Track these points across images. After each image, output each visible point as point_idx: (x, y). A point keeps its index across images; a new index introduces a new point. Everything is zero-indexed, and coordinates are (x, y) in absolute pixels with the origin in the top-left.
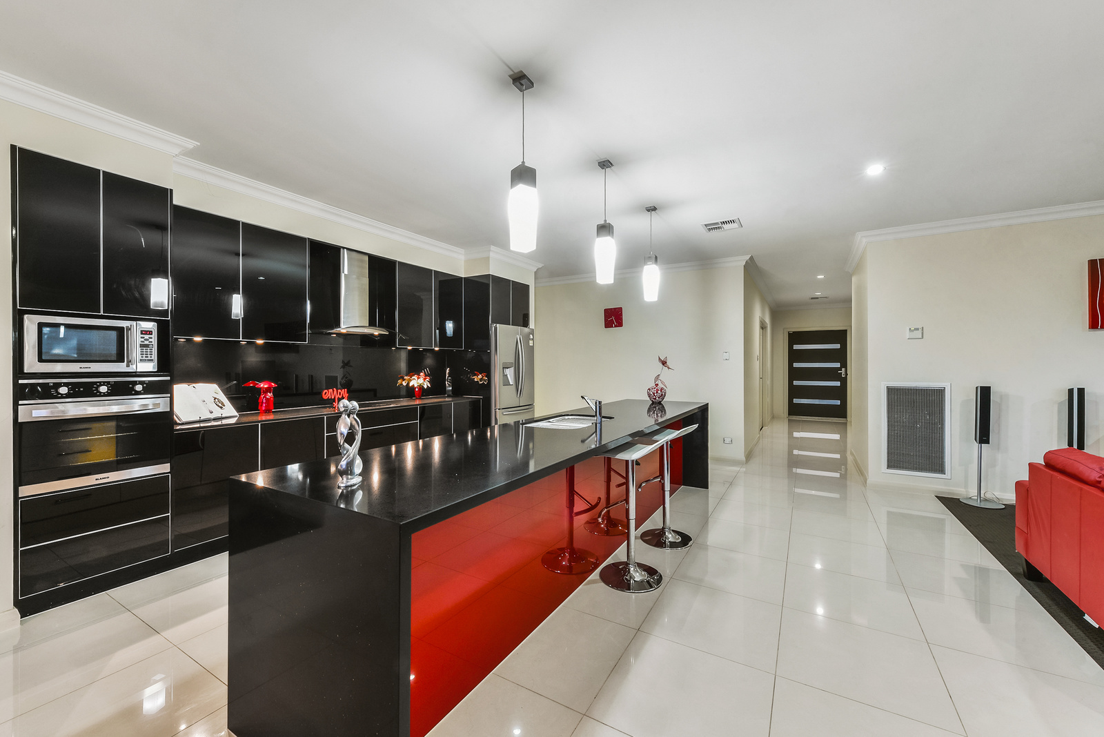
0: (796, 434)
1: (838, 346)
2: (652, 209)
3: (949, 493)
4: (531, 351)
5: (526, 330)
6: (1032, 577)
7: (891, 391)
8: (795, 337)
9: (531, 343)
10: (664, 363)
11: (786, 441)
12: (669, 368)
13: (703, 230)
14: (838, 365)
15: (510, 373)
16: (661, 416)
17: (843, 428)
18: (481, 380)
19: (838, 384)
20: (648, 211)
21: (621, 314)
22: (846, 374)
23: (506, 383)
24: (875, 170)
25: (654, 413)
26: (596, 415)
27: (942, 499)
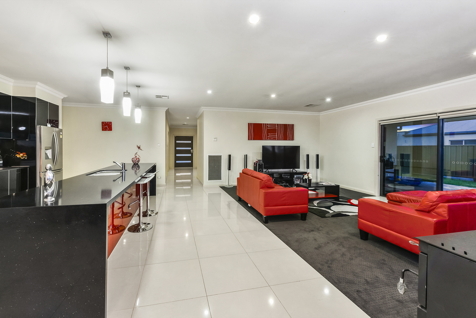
0: (177, 174)
1: (190, 142)
2: (138, 86)
3: (222, 185)
4: (61, 140)
5: (57, 129)
6: (240, 200)
7: (210, 157)
8: (177, 138)
9: (61, 137)
10: (139, 148)
11: (174, 176)
12: (141, 150)
13: (155, 97)
14: (190, 148)
15: (49, 153)
16: (138, 169)
17: (191, 171)
18: (22, 157)
19: (190, 155)
20: (137, 87)
21: (111, 125)
22: (193, 152)
23: (47, 157)
24: (209, 92)
25: (135, 168)
26: (123, 170)
27: (221, 187)
